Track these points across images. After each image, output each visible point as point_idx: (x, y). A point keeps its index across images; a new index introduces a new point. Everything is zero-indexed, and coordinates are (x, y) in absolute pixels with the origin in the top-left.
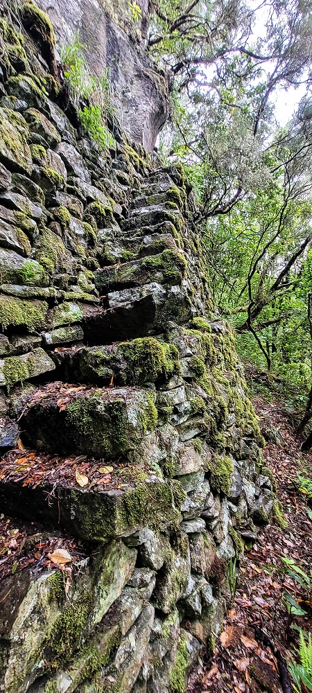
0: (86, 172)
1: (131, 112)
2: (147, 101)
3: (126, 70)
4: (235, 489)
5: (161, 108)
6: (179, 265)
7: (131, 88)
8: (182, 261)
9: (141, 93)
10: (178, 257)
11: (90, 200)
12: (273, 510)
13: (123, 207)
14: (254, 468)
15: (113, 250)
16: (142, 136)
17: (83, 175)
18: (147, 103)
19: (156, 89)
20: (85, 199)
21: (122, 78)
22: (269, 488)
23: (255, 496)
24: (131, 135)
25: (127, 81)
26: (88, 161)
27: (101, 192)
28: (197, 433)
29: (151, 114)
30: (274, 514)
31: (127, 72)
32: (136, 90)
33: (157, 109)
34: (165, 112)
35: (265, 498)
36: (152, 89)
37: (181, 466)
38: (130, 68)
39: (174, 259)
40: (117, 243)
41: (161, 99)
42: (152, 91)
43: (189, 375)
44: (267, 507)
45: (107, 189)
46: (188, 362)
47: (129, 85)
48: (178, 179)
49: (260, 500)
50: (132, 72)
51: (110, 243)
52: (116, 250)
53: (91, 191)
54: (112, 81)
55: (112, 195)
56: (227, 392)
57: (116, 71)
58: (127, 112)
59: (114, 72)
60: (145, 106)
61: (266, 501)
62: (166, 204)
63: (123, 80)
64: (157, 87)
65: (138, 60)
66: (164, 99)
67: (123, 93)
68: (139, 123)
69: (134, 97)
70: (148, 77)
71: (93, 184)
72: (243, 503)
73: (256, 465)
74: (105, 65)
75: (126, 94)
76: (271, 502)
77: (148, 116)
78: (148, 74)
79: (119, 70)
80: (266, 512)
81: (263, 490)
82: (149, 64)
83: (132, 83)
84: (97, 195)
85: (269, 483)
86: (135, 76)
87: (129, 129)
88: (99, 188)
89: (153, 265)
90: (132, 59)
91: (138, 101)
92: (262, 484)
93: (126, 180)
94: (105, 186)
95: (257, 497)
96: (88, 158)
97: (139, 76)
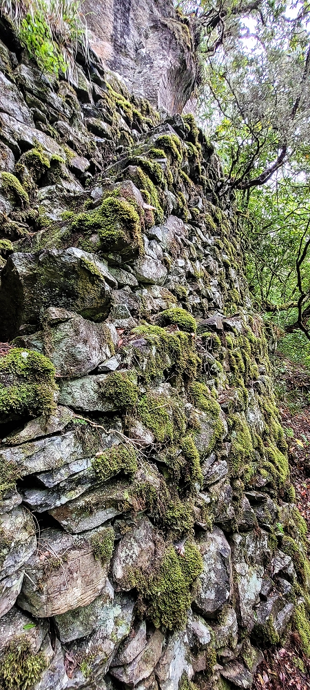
0: (25, 109)
1: (145, 71)
2: (164, 55)
3: (139, 21)
4: (213, 596)
5: (183, 62)
6: (123, 220)
7: (146, 43)
8: (128, 213)
9: (158, 46)
10: (121, 207)
11: (25, 146)
12: (292, 622)
13: (91, 162)
14: (265, 543)
15: (51, 211)
16: (157, 98)
17: (18, 112)
18: (164, 58)
19: (176, 39)
20: (16, 143)
21: (133, 32)
22: (290, 579)
23: (260, 595)
24: (145, 97)
25: (140, 35)
26: (29, 95)
27: (49, 138)
28: (111, 516)
29: (170, 71)
30: (294, 628)
31: (140, 24)
32: (152, 44)
33: (178, 65)
34: (188, 67)
35: (279, 599)
36: (171, 40)
37: (44, 597)
38: (144, 18)
39: (116, 211)
40: (57, 202)
41: (183, 51)
42: (170, 43)
43: (99, 408)
44: (282, 617)
45: (62, 136)
46: (98, 384)
47: (142, 39)
48: (185, 131)
49: (269, 605)
50: (147, 23)
51: (47, 202)
52: (55, 211)
53: (30, 133)
54: (122, 37)
55: (71, 144)
56: (213, 427)
57: (127, 23)
58: (140, 72)
59: (124, 25)
60: (162, 62)
61: (279, 606)
62: (150, 153)
63: (136, 34)
64: (177, 37)
65: (155, 9)
66: (186, 51)
67: (136, 50)
68: (153, 82)
69: (148, 52)
70: (166, 26)
71: (38, 127)
72: (230, 619)
73: (270, 539)
74: (112, 18)
75: (139, 51)
76: (289, 607)
77: (165, 72)
78: (166, 23)
79: (130, 22)
80: (277, 625)
81: (278, 583)
82: (169, 13)
83: (147, 37)
84: (41, 141)
85: (291, 570)
86: (151, 27)
87: (142, 92)
88: (48, 133)
89: (87, 223)
90: (146, 8)
91: (153, 57)
92: (277, 571)
93: (104, 130)
94: (59, 132)
95: (263, 598)
96: (31, 91)
97: (156, 27)
